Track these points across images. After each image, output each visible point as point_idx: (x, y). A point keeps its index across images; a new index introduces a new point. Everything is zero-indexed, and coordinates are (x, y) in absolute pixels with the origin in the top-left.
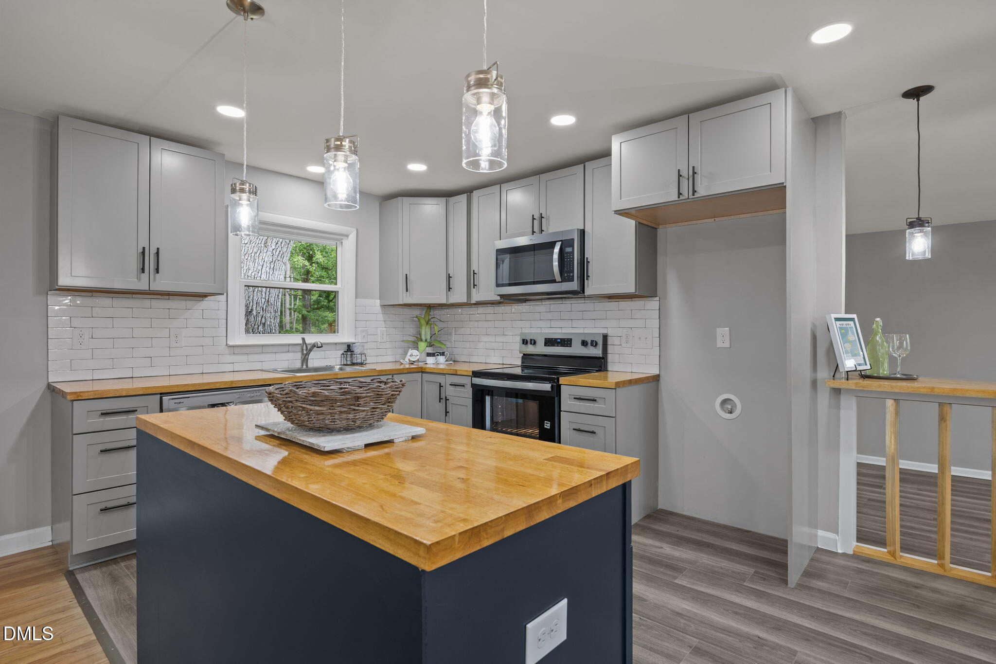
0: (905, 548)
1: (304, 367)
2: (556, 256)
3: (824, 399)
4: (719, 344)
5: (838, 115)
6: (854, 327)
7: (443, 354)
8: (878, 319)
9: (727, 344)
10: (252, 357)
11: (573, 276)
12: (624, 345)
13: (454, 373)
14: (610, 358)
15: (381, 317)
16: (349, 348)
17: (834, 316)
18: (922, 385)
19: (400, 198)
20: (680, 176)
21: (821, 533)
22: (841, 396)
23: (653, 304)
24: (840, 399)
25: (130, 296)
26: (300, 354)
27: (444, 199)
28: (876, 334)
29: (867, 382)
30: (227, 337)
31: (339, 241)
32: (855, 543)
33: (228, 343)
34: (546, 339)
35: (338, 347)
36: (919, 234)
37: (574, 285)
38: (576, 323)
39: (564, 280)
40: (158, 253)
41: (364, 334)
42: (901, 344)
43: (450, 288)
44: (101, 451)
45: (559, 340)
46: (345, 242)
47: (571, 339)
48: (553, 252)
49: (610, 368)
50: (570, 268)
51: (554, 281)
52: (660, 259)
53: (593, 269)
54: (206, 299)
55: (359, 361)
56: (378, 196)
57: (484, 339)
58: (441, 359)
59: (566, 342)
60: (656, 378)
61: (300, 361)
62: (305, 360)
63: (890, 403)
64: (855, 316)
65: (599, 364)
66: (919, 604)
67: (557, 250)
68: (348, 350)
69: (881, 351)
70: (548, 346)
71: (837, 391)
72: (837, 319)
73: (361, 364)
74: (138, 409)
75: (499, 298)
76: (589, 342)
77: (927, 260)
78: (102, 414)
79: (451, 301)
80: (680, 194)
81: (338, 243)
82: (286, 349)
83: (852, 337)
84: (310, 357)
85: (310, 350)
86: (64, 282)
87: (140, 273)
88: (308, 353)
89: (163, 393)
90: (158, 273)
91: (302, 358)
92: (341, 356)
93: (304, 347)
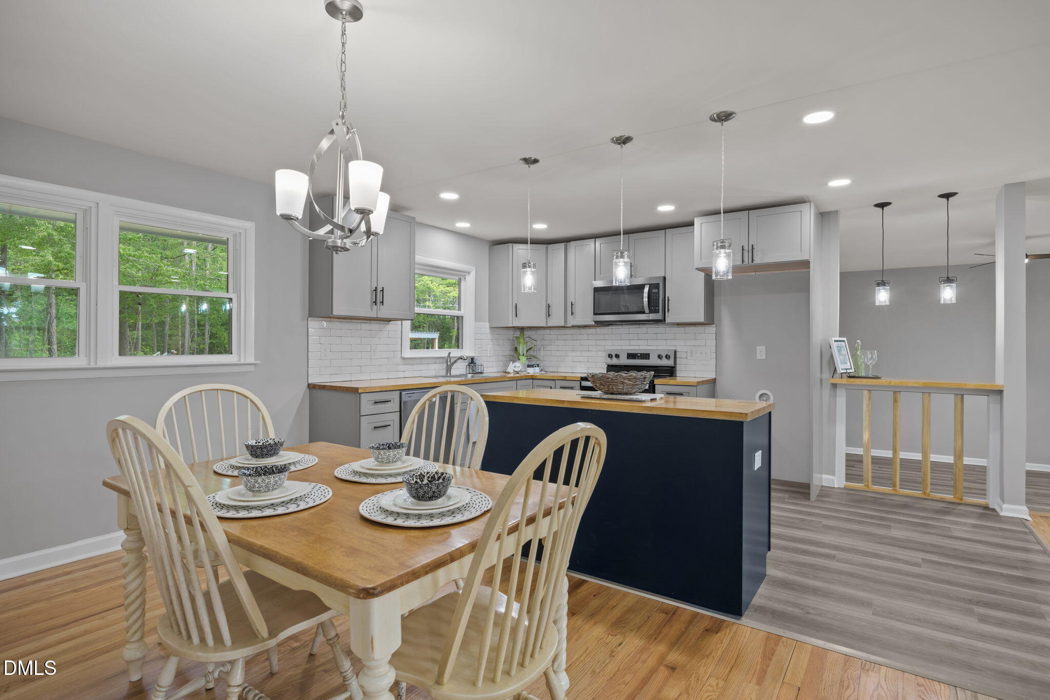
0: (874, 483)
1: (449, 375)
2: (646, 295)
3: (827, 392)
4: (759, 357)
5: (836, 213)
6: (845, 345)
7: (538, 366)
8: (859, 341)
9: (764, 357)
10: (416, 367)
11: (659, 309)
12: (689, 358)
13: (564, 379)
14: (678, 367)
15: (489, 336)
16: (472, 361)
17: (834, 339)
18: (884, 381)
19: (511, 244)
20: (743, 249)
21: (824, 476)
22: (837, 389)
23: (712, 329)
24: (836, 391)
26: (445, 365)
27: (545, 245)
28: (857, 351)
29: (852, 380)
30: (401, 351)
32: (845, 482)
33: (402, 356)
34: (628, 354)
35: (465, 359)
36: (883, 290)
37: (658, 316)
38: (650, 342)
39: (651, 312)
40: (383, 290)
41: (479, 350)
42: (872, 356)
43: (549, 315)
44: (375, 428)
45: (639, 355)
46: (467, 278)
47: (649, 354)
48: (643, 292)
49: (678, 375)
50: (656, 304)
51: (644, 313)
52: (716, 298)
53: (672, 305)
54: (391, 323)
55: (480, 371)
56: (489, 241)
57: (571, 354)
58: (537, 370)
59: (646, 356)
60: (714, 381)
61: (445, 370)
62: (449, 369)
63: (866, 392)
64: (845, 339)
65: (670, 372)
66: (883, 505)
67: (646, 290)
69: (860, 361)
70: (631, 359)
71: (834, 386)
72: (835, 341)
73: (481, 373)
74: (390, 400)
75: (593, 323)
76: (664, 356)
77: (887, 306)
78: (375, 402)
79: (550, 324)
80: (743, 261)
81: (462, 278)
82: (434, 361)
83: (844, 352)
84: (454, 367)
85: (455, 362)
86: (336, 312)
87: (373, 305)
88: (452, 364)
89: (399, 390)
90: (383, 305)
91: (446, 368)
92: (467, 367)
93: (449, 360)
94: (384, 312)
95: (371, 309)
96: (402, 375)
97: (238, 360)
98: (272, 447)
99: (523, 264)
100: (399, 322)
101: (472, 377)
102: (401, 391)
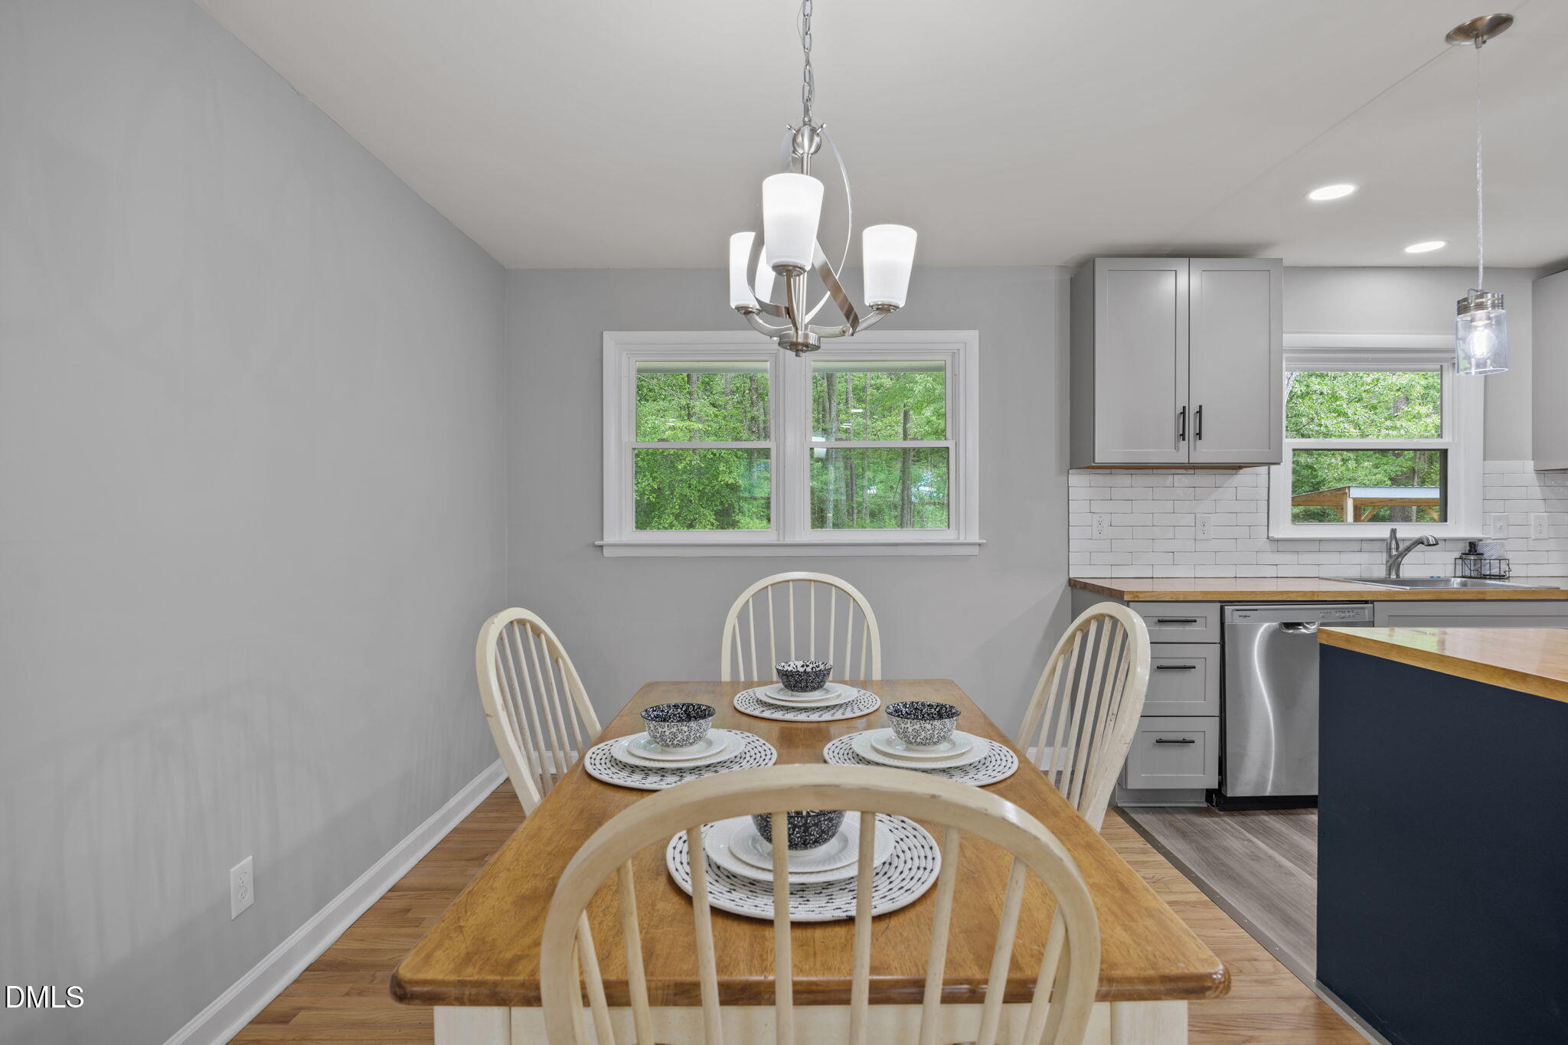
1: (1393, 576)
10: (1305, 558)
15: (1536, 492)
16: (1473, 549)
25: (1150, 471)
26: (1384, 557)
30: (1268, 526)
31: (1447, 361)
33: (1270, 535)
35: (1449, 545)
40: (1200, 412)
41: (1498, 524)
44: (1158, 668)
54: (1241, 471)
55: (1495, 571)
56: (1531, 269)
61: (1384, 567)
62: (1394, 564)
68: (1470, 551)
73: (1501, 577)
74: (1198, 619)
78: (1159, 621)
81: (1445, 365)
82: (1357, 547)
84: (1405, 560)
85: (1408, 549)
86: (1100, 458)
87: (1179, 441)
88: (1402, 555)
89: (1220, 602)
90: (1200, 439)
91: (1387, 562)
92: (1457, 561)
93: (1394, 545)
94: (1204, 452)
95: (1177, 448)
96: (1271, 572)
97: (956, 537)
98: (800, 676)
99: (1459, 302)
100: (1264, 469)
101: (1464, 585)
102: (1223, 604)
